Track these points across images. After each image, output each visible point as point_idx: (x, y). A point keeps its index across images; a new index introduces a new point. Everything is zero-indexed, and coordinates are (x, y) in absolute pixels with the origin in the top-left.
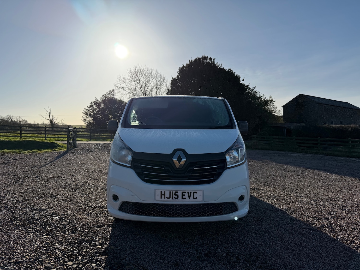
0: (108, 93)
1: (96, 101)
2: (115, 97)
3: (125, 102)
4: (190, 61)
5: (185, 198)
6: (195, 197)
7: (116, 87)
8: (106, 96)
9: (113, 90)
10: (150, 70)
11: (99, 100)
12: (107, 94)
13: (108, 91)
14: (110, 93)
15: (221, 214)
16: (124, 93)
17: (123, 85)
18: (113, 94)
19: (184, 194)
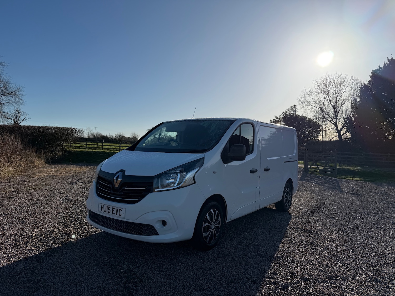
0: (289, 109)
1: (275, 119)
2: (297, 113)
3: (308, 118)
4: (388, 59)
5: (114, 214)
6: (120, 214)
7: (300, 102)
8: (287, 113)
9: (295, 106)
10: (342, 77)
11: (279, 117)
12: (288, 111)
13: (289, 107)
14: (292, 109)
15: (141, 234)
16: (309, 108)
17: (309, 99)
18: (295, 110)
19: (114, 209)
